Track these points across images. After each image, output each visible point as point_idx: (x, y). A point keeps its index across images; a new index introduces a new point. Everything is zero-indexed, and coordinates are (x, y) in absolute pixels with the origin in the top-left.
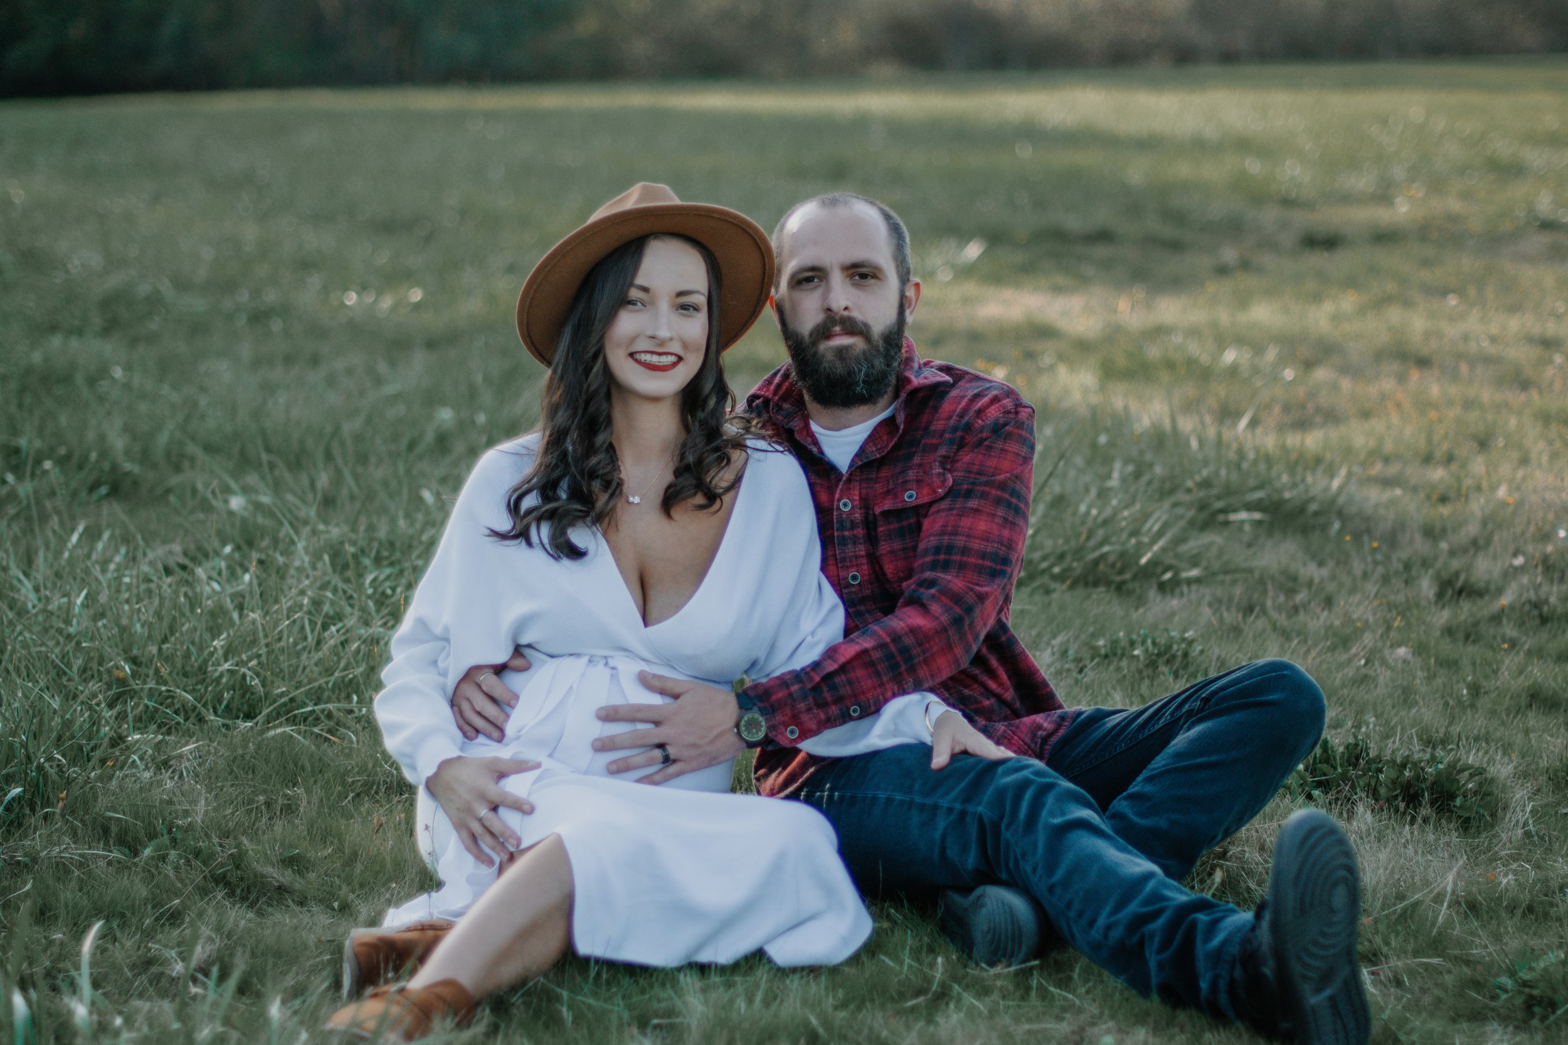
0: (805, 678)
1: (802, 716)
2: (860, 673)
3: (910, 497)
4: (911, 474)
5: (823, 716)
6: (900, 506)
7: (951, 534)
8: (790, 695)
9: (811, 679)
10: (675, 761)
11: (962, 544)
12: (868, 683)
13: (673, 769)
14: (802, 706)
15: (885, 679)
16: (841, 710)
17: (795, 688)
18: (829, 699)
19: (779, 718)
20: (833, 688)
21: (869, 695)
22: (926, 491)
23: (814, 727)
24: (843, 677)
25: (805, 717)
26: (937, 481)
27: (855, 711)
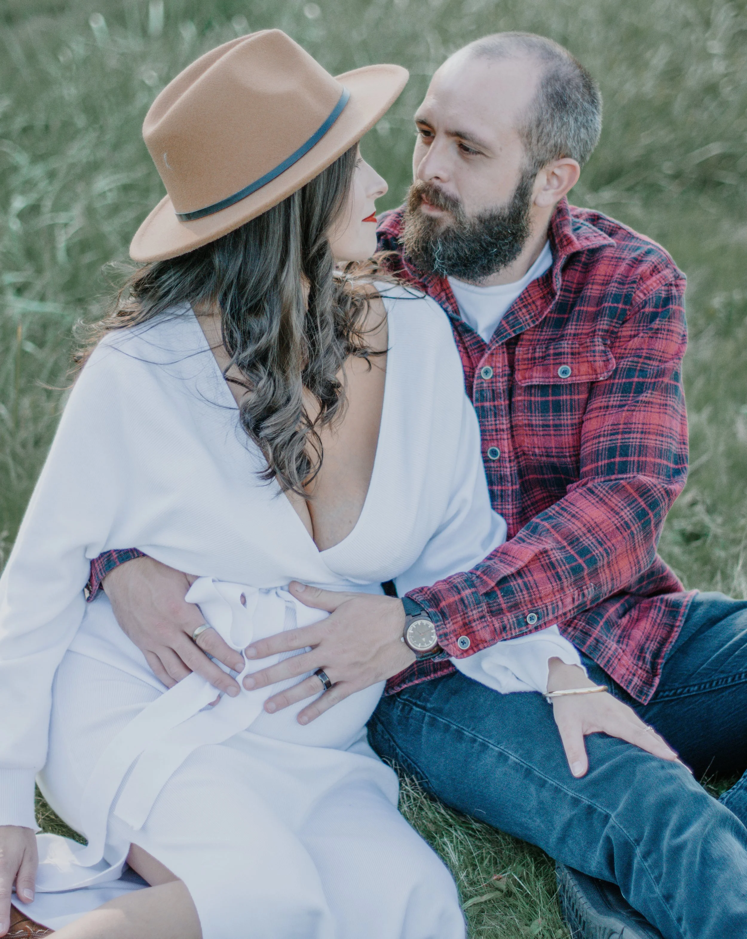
0: (477, 582)
1: (474, 624)
2: (539, 576)
3: (565, 372)
4: (566, 346)
5: (497, 626)
6: (552, 381)
7: (624, 433)
8: (462, 600)
9: (484, 583)
10: (336, 684)
11: (637, 442)
12: (546, 588)
13: (335, 693)
14: (474, 614)
15: (565, 584)
16: (516, 617)
17: (467, 593)
18: (504, 606)
19: (450, 626)
20: (509, 593)
21: (547, 601)
22: (584, 368)
23: (488, 637)
24: (520, 581)
25: (477, 626)
26: (599, 364)
27: (531, 619)
